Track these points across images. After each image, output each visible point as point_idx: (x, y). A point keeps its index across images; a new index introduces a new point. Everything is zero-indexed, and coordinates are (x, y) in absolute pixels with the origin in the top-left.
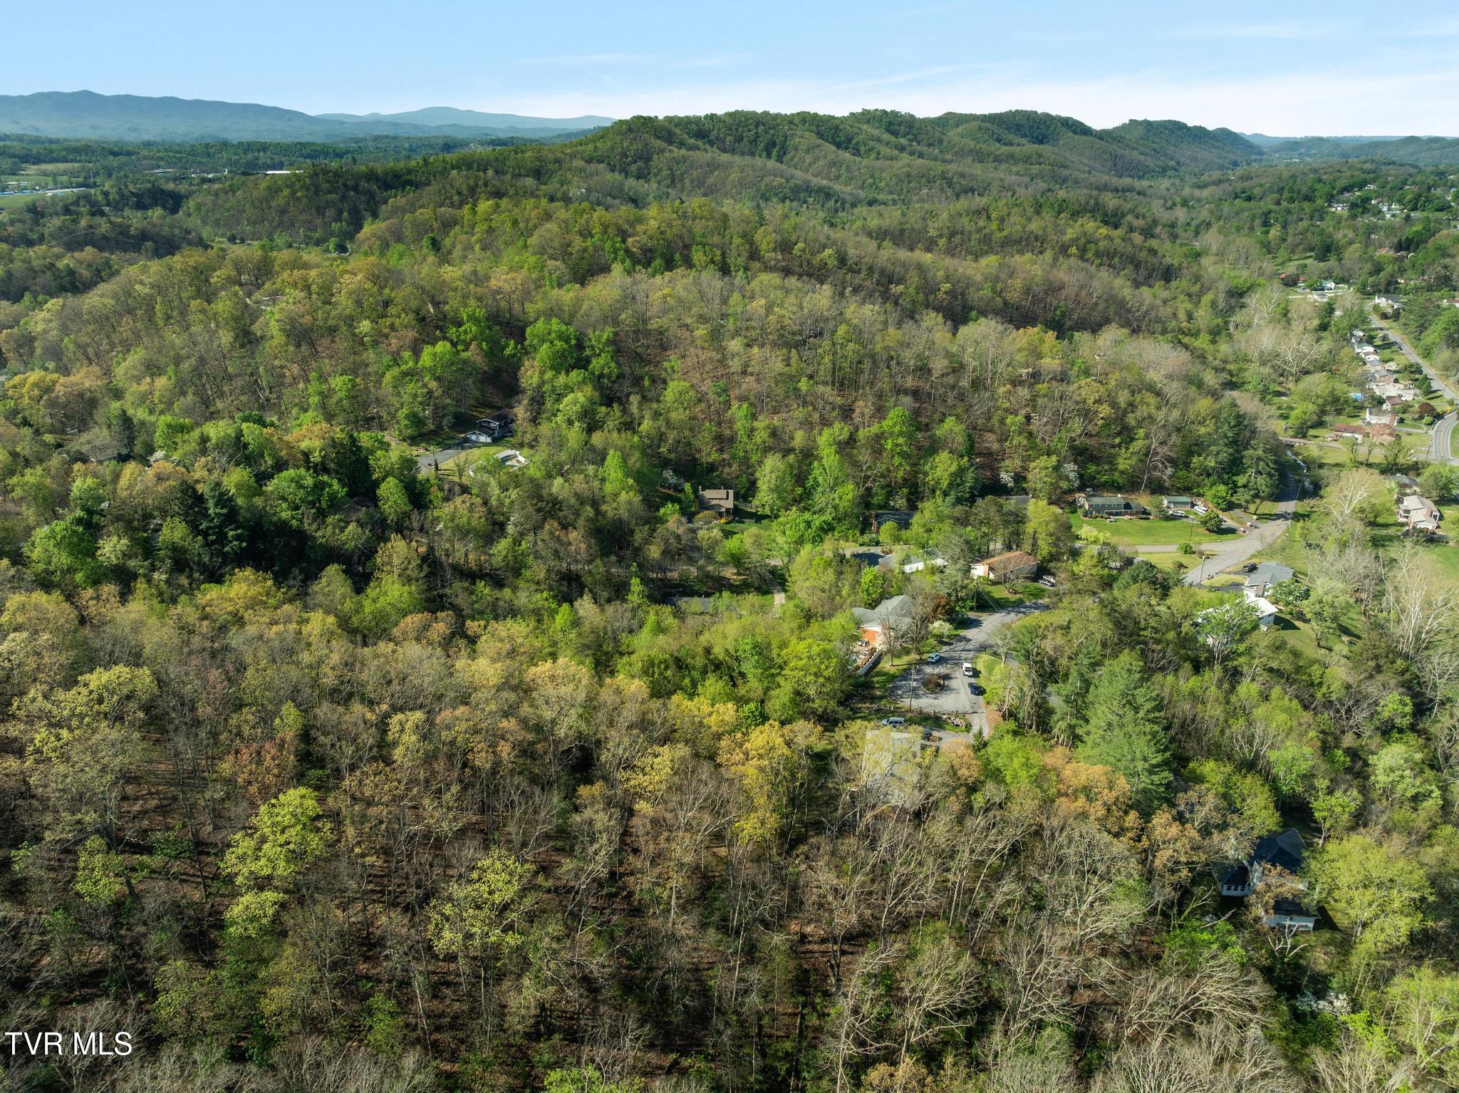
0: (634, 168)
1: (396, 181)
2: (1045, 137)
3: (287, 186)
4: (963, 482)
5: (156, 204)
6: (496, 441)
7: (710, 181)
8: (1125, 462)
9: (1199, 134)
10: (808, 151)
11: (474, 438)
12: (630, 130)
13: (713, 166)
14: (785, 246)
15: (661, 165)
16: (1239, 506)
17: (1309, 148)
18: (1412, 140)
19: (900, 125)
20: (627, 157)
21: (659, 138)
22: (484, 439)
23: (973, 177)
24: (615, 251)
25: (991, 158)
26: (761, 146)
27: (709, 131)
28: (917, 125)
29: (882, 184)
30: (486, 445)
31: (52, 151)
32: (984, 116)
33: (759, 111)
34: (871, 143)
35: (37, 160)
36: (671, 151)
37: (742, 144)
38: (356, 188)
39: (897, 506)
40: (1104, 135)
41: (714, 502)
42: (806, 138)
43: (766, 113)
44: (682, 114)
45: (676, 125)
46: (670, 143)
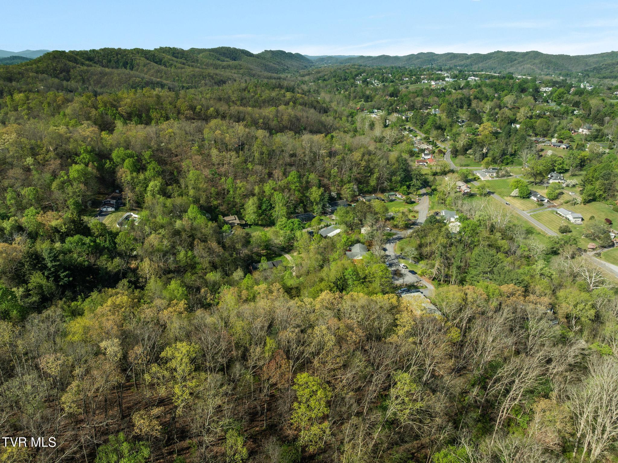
0: (61, 76)
2: (236, 58)
4: (324, 198)
6: (117, 209)
7: (103, 81)
8: (373, 182)
9: (290, 56)
10: (144, 66)
11: (105, 209)
12: (55, 57)
13: (103, 74)
14: (192, 108)
15: (76, 74)
16: (411, 193)
17: (328, 61)
18: (362, 57)
19: (178, 54)
20: (56, 71)
21: (70, 61)
22: (110, 209)
23: (221, 76)
25: (221, 67)
26: (121, 64)
27: (94, 58)
28: (186, 53)
29: (183, 79)
30: (112, 212)
32: (210, 49)
33: (116, 48)
34: (171, 62)
36: (79, 67)
37: (111, 63)
39: (299, 212)
40: (258, 56)
41: (230, 222)
42: (143, 60)
43: (120, 49)
45: (77, 55)
46: (77, 64)
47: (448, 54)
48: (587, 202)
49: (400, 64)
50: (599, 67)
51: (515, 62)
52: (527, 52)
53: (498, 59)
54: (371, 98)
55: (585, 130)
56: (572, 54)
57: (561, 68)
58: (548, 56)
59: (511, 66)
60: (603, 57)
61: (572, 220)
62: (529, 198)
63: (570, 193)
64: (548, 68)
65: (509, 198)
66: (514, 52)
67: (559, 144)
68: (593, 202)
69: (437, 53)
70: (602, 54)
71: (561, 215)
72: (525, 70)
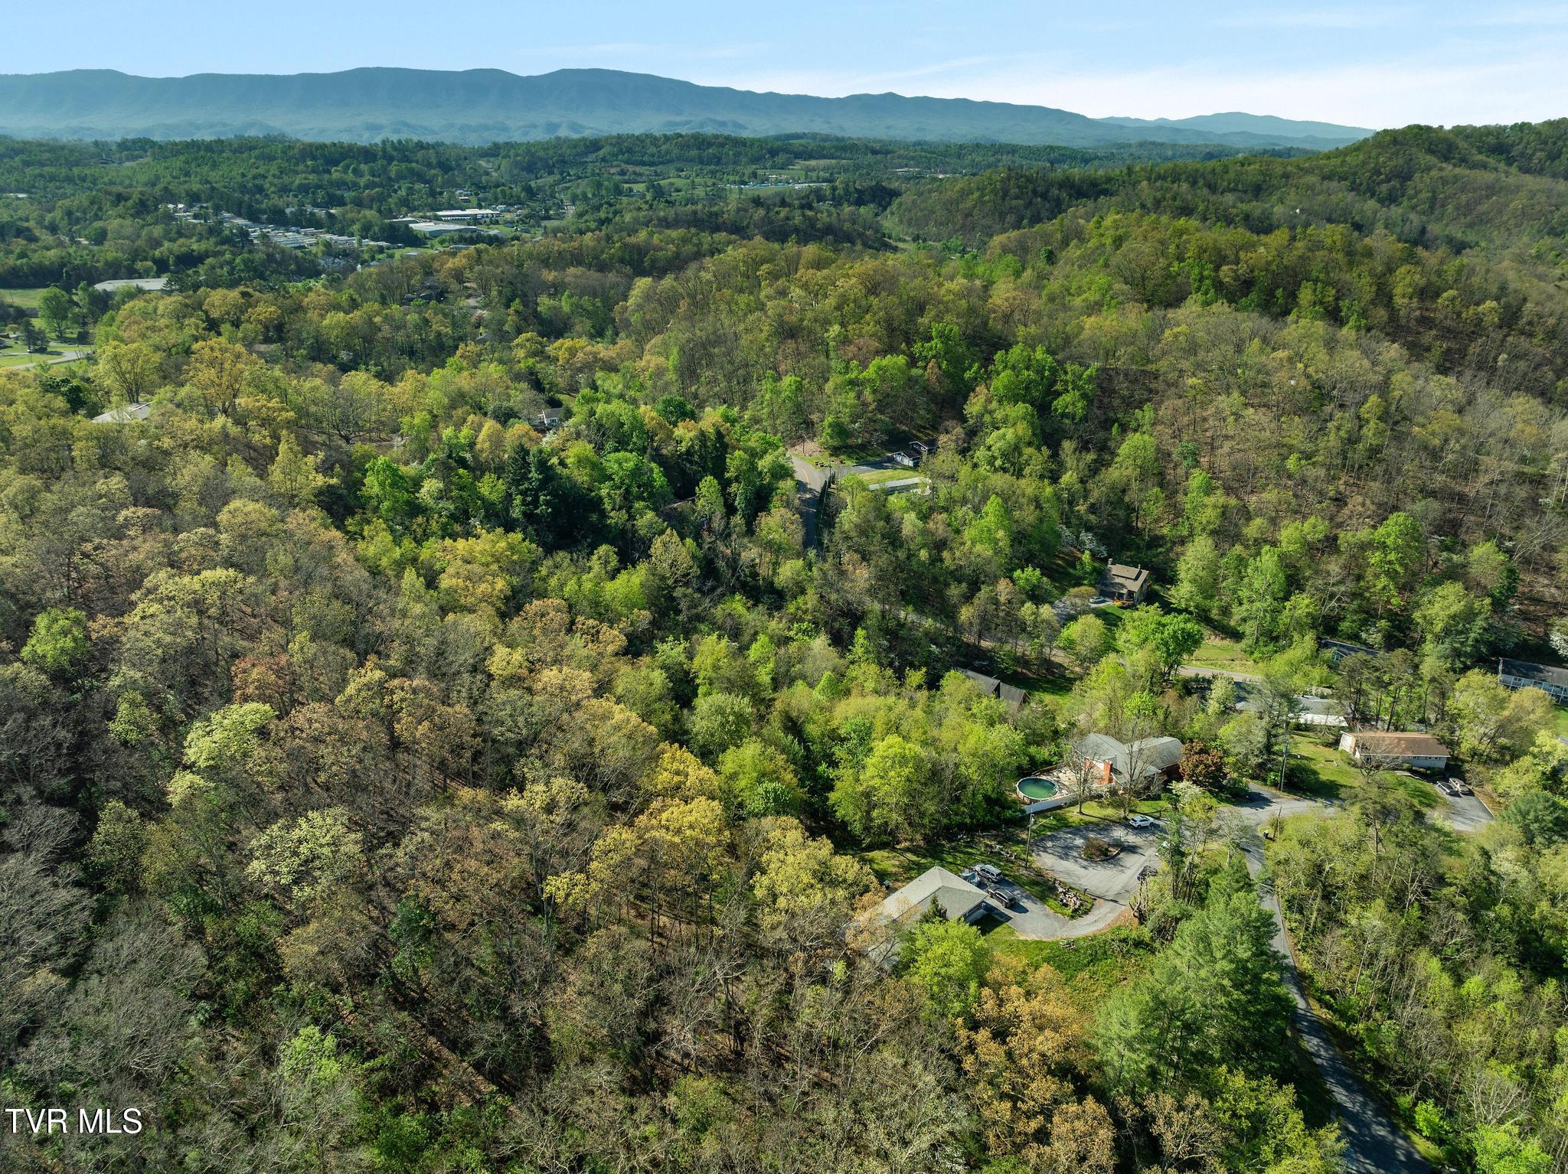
0: (1384, 188)
1: (1091, 190)
3: (978, 189)
4: (1465, 632)
5: (873, 201)
6: (917, 465)
11: (899, 459)
12: (1396, 142)
13: (1496, 189)
15: (1422, 186)
20: (1379, 174)
21: (1432, 152)
22: (906, 461)
24: (1201, 279)
27: (1513, 145)
30: (906, 468)
31: (824, 148)
35: (810, 156)
38: (1044, 196)
39: (1370, 641)
44: (1478, 123)
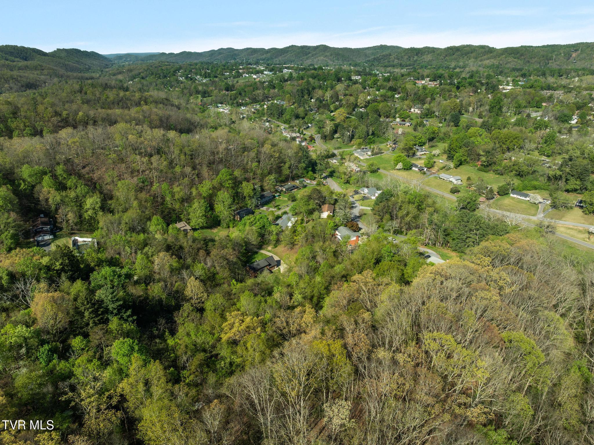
2: (27, 57)
14: (58, 114)
17: (126, 58)
22: (47, 237)
47: (248, 49)
48: (457, 166)
49: (205, 60)
50: (377, 57)
51: (310, 55)
52: (317, 46)
53: (295, 53)
54: (208, 93)
55: (416, 110)
56: (353, 47)
57: (347, 59)
58: (334, 49)
59: (307, 59)
60: (375, 49)
61: (455, 182)
62: (411, 169)
63: (441, 161)
64: (338, 59)
65: (395, 171)
66: (307, 46)
67: (403, 123)
68: (461, 166)
69: (236, 48)
70: (374, 47)
71: (444, 179)
72: (320, 62)
